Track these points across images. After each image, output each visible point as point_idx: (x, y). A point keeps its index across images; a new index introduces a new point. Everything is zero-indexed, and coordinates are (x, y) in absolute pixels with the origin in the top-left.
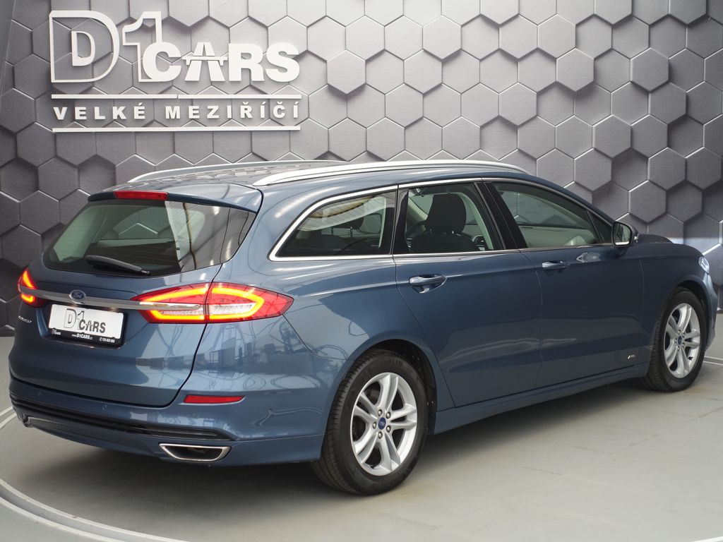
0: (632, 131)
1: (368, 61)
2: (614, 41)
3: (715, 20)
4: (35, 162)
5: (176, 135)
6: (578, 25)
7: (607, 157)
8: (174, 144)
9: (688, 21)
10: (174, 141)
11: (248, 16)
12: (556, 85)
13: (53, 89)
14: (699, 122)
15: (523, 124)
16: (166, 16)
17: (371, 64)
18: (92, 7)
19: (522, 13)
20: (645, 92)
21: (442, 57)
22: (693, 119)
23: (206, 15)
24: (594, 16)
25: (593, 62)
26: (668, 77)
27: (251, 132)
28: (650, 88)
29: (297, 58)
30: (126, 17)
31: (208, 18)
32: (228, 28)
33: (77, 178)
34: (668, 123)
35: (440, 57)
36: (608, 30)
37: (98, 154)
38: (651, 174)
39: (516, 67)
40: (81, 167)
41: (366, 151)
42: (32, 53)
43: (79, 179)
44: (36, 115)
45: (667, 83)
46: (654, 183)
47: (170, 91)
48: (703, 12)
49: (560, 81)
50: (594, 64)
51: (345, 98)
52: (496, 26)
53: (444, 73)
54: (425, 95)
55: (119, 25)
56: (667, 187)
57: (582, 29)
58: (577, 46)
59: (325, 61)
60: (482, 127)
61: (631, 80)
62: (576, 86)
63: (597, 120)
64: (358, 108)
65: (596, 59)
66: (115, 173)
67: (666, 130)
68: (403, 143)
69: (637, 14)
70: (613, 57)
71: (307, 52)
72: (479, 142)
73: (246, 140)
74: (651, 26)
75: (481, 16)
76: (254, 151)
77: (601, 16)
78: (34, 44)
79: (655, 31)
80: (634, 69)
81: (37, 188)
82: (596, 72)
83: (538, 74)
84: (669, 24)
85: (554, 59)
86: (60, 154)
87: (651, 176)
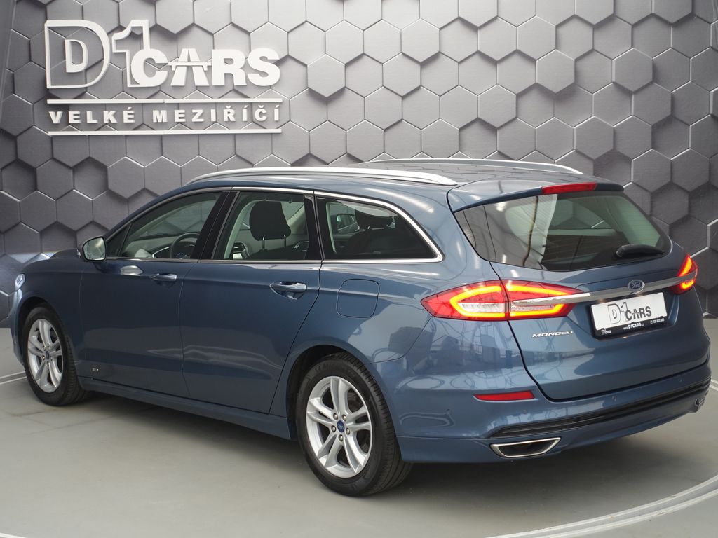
0: (615, 132)
1: (347, 65)
2: (596, 41)
3: (701, 18)
4: (33, 164)
5: (164, 138)
6: (558, 26)
7: (589, 158)
8: (162, 146)
9: (673, 20)
10: (162, 144)
11: (231, 23)
12: (536, 86)
13: (49, 94)
14: (686, 124)
15: (501, 127)
16: (153, 24)
17: (351, 68)
18: (85, 17)
19: (501, 15)
20: (628, 93)
21: (421, 60)
22: (678, 120)
23: (192, 22)
24: (575, 17)
25: (573, 63)
26: (651, 78)
27: (235, 135)
28: (632, 89)
29: (278, 63)
30: (116, 25)
31: (193, 25)
32: (212, 34)
33: (72, 179)
34: (653, 123)
35: (418, 60)
36: (589, 31)
37: (91, 156)
38: (634, 176)
39: (495, 69)
40: (76, 169)
41: (347, 153)
42: (31, 60)
43: (74, 180)
44: (34, 119)
45: (651, 83)
46: (638, 185)
47: (158, 95)
48: (689, 11)
49: (541, 83)
50: (575, 65)
51: (325, 101)
52: (475, 29)
53: (423, 76)
54: (404, 98)
55: (110, 33)
56: (651, 190)
57: (562, 30)
58: (557, 47)
59: (306, 66)
60: (461, 129)
61: (614, 80)
62: (556, 87)
63: (579, 121)
64: (337, 111)
65: (577, 60)
66: (106, 175)
67: (650, 131)
68: (382, 145)
69: (619, 14)
70: (595, 58)
71: (288, 57)
72: (458, 144)
73: (229, 142)
74: (635, 26)
75: (459, 19)
76: (238, 153)
77: (581, 16)
78: (32, 53)
79: (638, 31)
80: (616, 71)
81: (35, 188)
82: (577, 73)
83: (518, 75)
84: (652, 23)
85: (533, 61)
86: (55, 156)
87: (634, 178)
